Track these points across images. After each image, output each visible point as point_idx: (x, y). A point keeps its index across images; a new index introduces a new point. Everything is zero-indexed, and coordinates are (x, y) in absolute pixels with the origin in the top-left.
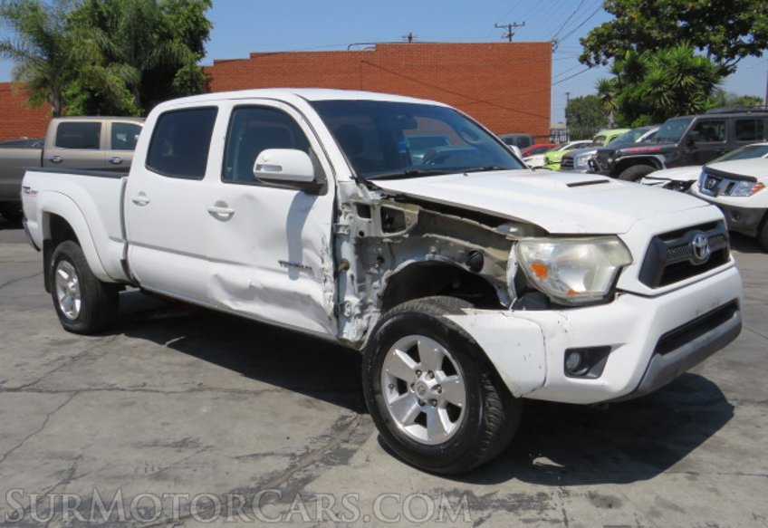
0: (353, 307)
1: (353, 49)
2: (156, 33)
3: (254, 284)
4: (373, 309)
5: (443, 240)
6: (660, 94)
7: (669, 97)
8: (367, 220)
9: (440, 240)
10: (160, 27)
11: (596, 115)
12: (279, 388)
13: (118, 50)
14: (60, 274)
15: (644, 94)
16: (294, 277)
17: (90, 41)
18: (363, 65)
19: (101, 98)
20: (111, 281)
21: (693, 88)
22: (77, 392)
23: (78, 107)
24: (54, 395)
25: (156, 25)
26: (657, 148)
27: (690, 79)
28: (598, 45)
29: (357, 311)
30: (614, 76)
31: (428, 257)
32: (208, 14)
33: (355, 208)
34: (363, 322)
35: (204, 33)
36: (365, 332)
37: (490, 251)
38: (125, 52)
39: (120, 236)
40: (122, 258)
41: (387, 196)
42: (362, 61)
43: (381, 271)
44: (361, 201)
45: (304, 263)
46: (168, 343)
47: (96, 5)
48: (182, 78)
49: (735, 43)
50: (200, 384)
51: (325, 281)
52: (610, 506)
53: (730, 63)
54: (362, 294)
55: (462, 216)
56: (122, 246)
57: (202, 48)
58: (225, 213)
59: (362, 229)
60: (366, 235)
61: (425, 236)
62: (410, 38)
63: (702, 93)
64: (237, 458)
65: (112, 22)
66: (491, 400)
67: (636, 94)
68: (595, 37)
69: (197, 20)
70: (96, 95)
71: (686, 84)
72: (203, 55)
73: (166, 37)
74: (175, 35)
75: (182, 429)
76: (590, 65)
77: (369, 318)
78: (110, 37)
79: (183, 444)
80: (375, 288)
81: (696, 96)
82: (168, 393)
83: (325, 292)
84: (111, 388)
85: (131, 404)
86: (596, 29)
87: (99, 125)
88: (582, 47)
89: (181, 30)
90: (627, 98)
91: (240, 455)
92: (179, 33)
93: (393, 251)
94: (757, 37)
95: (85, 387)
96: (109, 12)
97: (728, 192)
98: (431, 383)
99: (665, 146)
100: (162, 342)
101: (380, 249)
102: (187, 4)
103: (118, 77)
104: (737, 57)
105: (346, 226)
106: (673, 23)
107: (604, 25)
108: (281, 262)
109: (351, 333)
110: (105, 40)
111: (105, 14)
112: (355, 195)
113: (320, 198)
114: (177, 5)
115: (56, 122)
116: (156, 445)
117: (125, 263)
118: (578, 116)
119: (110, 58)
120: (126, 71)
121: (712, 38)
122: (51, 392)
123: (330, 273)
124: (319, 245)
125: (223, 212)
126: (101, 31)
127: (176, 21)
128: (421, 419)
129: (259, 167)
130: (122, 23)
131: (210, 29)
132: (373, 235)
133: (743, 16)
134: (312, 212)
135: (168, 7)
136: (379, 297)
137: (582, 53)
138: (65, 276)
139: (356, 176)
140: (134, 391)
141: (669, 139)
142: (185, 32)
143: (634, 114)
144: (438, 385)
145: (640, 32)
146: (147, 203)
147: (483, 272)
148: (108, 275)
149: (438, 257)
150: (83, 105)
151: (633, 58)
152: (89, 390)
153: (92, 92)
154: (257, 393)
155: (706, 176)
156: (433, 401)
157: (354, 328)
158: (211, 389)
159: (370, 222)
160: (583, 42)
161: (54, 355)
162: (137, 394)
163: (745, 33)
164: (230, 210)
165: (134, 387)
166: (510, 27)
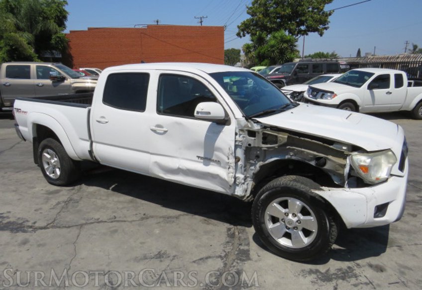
0: (241, 179)
1: (137, 27)
2: (41, 17)
3: (181, 167)
4: (249, 179)
5: (300, 150)
6: (273, 51)
7: (277, 52)
8: (253, 138)
9: (297, 150)
10: (43, 14)
11: (235, 56)
12: (186, 213)
13: (22, 25)
14: (45, 155)
15: (266, 51)
16: (206, 164)
17: (9, 20)
18: (142, 35)
19: (16, 49)
20: (79, 159)
21: (287, 48)
22: (82, 225)
23: (4, 53)
24: (69, 229)
25: (41, 13)
26: (283, 76)
27: (285, 45)
28: (245, 28)
29: (243, 181)
30: (252, 42)
31: (287, 157)
32: (66, 8)
33: (246, 132)
34: (245, 186)
35: (65, 17)
36: (246, 191)
37: (330, 157)
38: (25, 26)
39: (87, 138)
40: (89, 149)
41: (265, 127)
42: (142, 33)
43: (257, 162)
44: (251, 129)
45: (214, 158)
46: (111, 188)
47: (8, 2)
48: (56, 40)
49: (299, 30)
50: (144, 214)
51: (229, 168)
52: (382, 271)
53: (296, 38)
54: (245, 173)
55: (312, 139)
56: (88, 143)
57: (64, 25)
58: (162, 131)
59: (250, 143)
60: (252, 146)
61: (288, 147)
62: (157, 22)
63: (290, 51)
64: (194, 262)
65: (18, 10)
66: (333, 229)
67: (263, 50)
68: (243, 25)
69: (61, 11)
70: (14, 47)
71: (284, 47)
72: (65, 28)
73: (46, 18)
74: (50, 18)
75: (154, 246)
76: (241, 37)
77: (247, 184)
78: (17, 18)
79: (160, 256)
80: (252, 170)
81: (288, 52)
82: (131, 222)
83: (229, 173)
84: (99, 221)
85: (116, 231)
86: (244, 22)
87: (29, 67)
88: (238, 29)
89: (54, 16)
90: (259, 52)
91: (195, 259)
92: (52, 17)
93: (266, 154)
94: (307, 27)
95: (84, 222)
96: (14, 5)
97: (322, 98)
98: (295, 219)
99: (285, 75)
100: (108, 188)
101: (258, 152)
102: (55, 3)
103: (24, 39)
104: (299, 35)
105: (240, 141)
106: (275, 20)
107: (247, 20)
108: (199, 157)
109: (239, 192)
110: (15, 20)
111: (14, 6)
112: (246, 126)
113: (226, 127)
114: (50, 3)
115: (5, 65)
116: (146, 259)
117: (91, 152)
118: (228, 58)
119: (18, 28)
120: (26, 36)
121: (291, 27)
122: (65, 227)
123: (233, 165)
124: (227, 151)
125: (159, 130)
126: (12, 15)
127: (50, 11)
128: (288, 236)
129: (198, 113)
130: (22, 11)
131: (67, 15)
132: (256, 146)
133: (303, 19)
134: (221, 134)
135: (46, 4)
136: (253, 174)
137: (238, 32)
138: (48, 156)
139: (245, 115)
140: (112, 222)
141: (287, 72)
142: (55, 17)
143: (262, 59)
144: (299, 220)
145: (262, 24)
146: (107, 122)
147: (326, 167)
148: (79, 157)
149: (293, 158)
150: (7, 53)
151: (260, 35)
152: (86, 224)
153: (11, 46)
154: (177, 217)
155: (311, 90)
156: (295, 228)
157: (241, 189)
158: (152, 217)
159: (255, 139)
160: (239, 27)
161: (53, 202)
162: (114, 224)
163: (303, 25)
164: (165, 129)
165: (110, 219)
166: (201, 18)
